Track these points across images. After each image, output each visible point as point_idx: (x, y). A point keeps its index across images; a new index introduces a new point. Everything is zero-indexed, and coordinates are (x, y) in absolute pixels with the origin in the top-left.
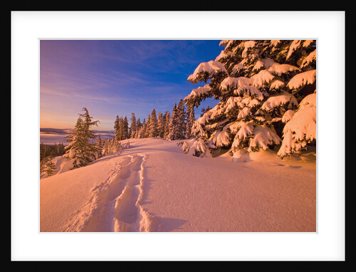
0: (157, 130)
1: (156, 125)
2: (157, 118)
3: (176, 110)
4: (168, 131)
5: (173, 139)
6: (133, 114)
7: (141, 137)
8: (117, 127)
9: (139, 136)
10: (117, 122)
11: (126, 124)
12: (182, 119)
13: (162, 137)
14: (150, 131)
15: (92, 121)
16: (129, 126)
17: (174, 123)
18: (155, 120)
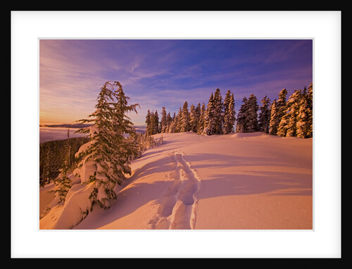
0: (189, 124)
1: (189, 119)
2: (189, 111)
3: (212, 101)
4: (202, 125)
5: (210, 134)
6: (164, 108)
7: (172, 132)
8: (148, 122)
9: (170, 130)
10: (148, 116)
11: (157, 118)
12: (219, 111)
13: (195, 131)
14: (182, 125)
15: (128, 105)
16: (160, 121)
17: (211, 115)
18: (187, 114)
